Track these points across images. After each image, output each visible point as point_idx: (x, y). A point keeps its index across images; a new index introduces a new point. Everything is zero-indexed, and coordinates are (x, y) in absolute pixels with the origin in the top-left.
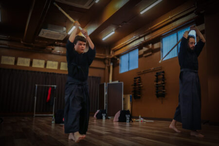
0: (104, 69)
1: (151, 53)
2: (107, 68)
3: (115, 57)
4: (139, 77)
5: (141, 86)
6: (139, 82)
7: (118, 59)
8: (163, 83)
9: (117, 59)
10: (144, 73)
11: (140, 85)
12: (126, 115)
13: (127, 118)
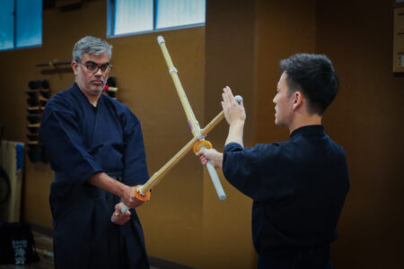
10: (58, 69)
12: (13, 242)
13: (17, 250)
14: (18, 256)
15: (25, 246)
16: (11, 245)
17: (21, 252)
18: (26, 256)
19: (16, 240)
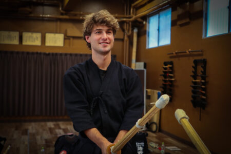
0: (123, 40)
1: (188, 20)
2: (126, 38)
3: (140, 20)
4: (171, 63)
5: (173, 79)
6: (171, 73)
7: (144, 23)
8: (203, 84)
9: (142, 23)
10: (178, 56)
11: (171, 77)
12: (137, 143)
13: (138, 148)
14: (139, 151)
15: (143, 146)
16: (135, 145)
17: (140, 149)
18: (143, 151)
19: (138, 142)
